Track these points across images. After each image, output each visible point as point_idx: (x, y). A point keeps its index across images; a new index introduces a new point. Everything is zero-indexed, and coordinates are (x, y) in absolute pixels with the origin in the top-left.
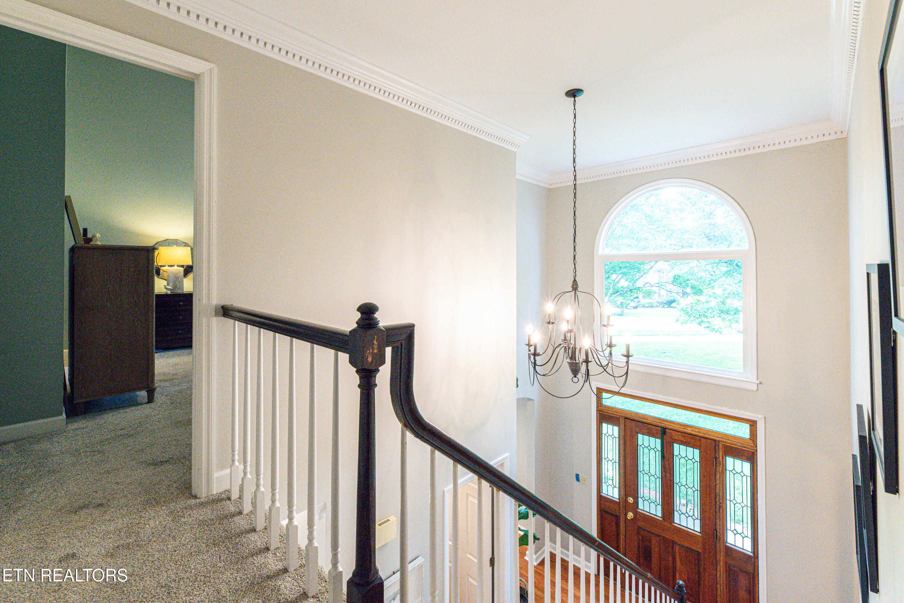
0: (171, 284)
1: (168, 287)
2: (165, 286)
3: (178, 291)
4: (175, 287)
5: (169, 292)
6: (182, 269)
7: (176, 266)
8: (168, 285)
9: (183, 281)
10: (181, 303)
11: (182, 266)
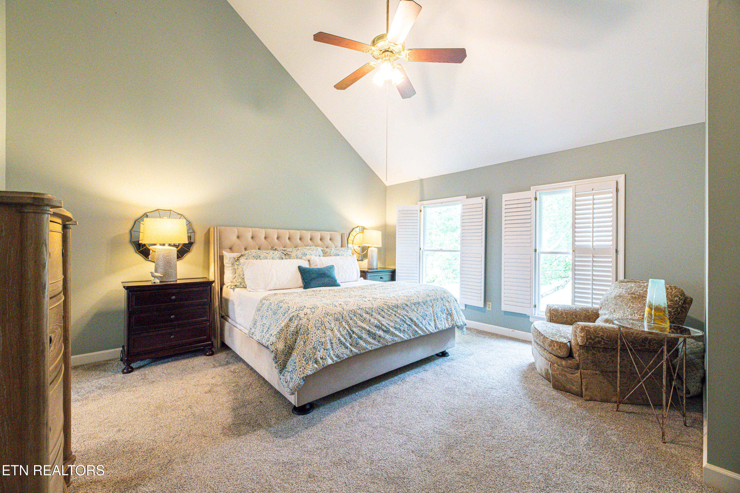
0: (160, 270)
1: (156, 274)
2: (152, 273)
3: (171, 281)
4: (166, 274)
5: (158, 282)
6: (175, 250)
7: (166, 245)
8: (156, 271)
9: (176, 265)
10: (174, 297)
11: (175, 245)
